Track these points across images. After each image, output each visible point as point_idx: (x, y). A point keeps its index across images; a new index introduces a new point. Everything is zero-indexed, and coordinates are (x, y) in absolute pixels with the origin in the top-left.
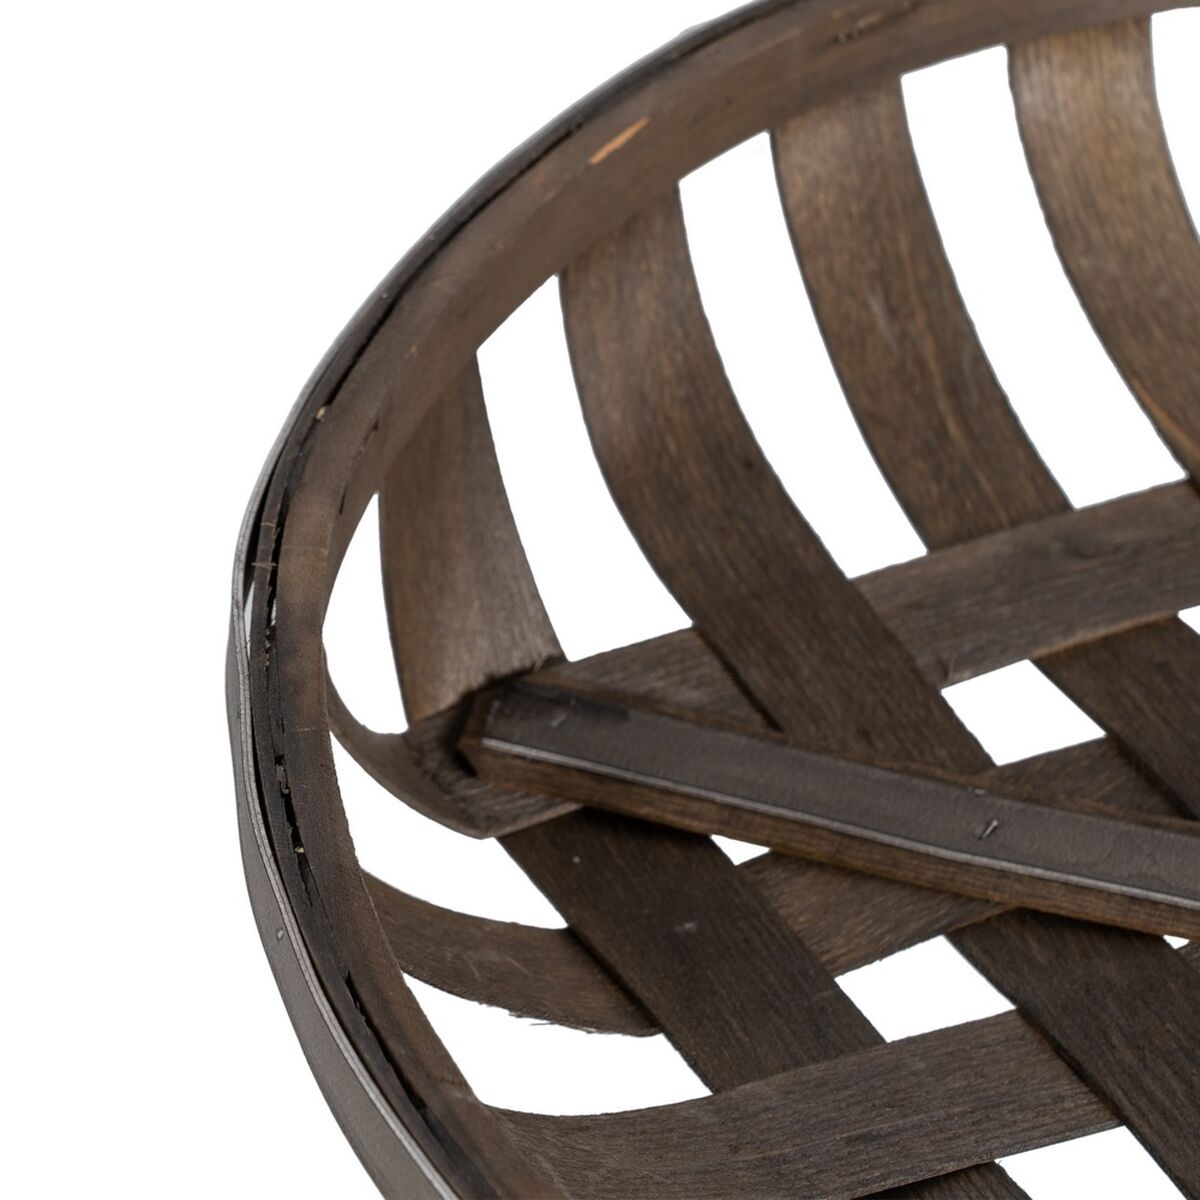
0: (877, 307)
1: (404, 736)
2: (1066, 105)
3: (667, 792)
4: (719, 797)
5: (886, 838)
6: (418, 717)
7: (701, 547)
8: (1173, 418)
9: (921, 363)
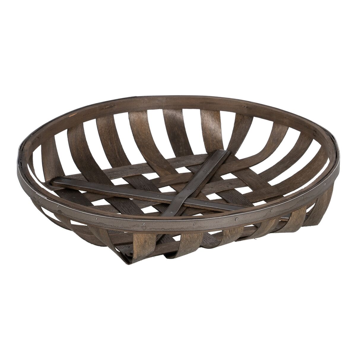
0: (109, 143)
1: (45, 183)
2: (136, 121)
3: (74, 186)
4: (80, 187)
5: (99, 190)
6: (46, 181)
7: (84, 166)
8: (146, 156)
9: (114, 149)
